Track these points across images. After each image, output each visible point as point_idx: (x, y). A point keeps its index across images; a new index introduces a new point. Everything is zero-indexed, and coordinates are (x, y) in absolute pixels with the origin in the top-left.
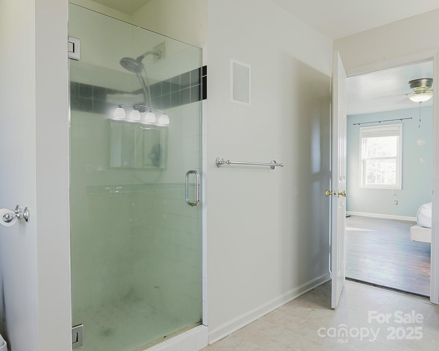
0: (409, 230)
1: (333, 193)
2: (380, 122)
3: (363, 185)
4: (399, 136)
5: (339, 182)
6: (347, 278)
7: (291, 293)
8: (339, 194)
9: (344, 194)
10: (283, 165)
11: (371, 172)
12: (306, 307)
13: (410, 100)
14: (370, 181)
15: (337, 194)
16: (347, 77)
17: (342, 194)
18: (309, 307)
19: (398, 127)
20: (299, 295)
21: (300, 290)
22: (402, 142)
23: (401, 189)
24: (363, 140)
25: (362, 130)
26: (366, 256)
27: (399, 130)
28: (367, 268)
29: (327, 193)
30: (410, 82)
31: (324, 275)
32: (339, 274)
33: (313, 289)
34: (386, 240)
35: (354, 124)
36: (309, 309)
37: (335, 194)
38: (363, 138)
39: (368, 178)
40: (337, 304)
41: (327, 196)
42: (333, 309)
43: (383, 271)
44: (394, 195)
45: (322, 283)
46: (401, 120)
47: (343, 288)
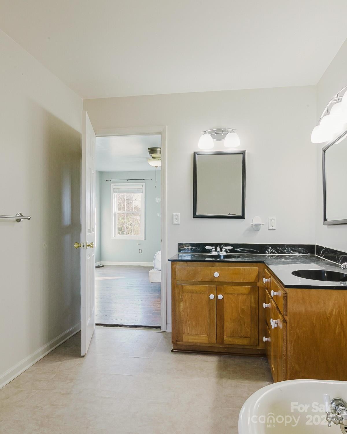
0: (148, 273)
1: (82, 245)
2: (128, 180)
3: (114, 237)
4: (142, 194)
5: (88, 234)
6: (97, 325)
7: (40, 351)
8: (87, 246)
9: (92, 245)
10: (30, 217)
11: (122, 225)
12: (56, 362)
13: (149, 164)
14: (120, 233)
15: (85, 246)
16: (96, 136)
17: (90, 246)
18: (60, 360)
19: (141, 186)
20: (49, 351)
21: (51, 346)
22: (144, 198)
23: (144, 239)
24: (115, 195)
25: (113, 186)
26: (115, 301)
27: (142, 189)
28: (115, 312)
29: (76, 245)
30: (149, 149)
31: (75, 326)
32: (88, 322)
33: (65, 342)
34: (132, 285)
35: (106, 180)
36: (60, 363)
37: (83, 246)
38: (114, 194)
39: (118, 230)
40: (87, 351)
41: (77, 248)
42: (83, 356)
43: (128, 312)
44: (139, 244)
45: (74, 333)
46: (144, 180)
47: (93, 334)
